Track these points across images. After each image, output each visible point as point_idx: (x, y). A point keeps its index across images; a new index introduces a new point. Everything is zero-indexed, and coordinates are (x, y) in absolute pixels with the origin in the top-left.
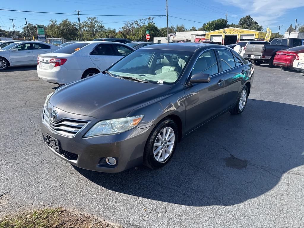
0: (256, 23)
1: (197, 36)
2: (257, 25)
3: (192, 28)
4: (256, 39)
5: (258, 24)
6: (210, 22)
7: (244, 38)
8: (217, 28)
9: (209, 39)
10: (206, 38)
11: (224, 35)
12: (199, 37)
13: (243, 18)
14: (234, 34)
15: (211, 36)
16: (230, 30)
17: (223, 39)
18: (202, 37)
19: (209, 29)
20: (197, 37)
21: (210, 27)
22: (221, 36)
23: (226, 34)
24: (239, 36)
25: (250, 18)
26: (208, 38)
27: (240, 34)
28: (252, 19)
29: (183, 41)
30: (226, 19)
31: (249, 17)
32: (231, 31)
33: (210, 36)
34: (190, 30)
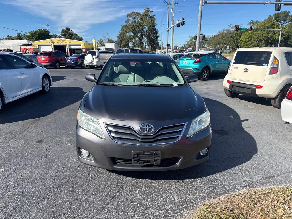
0: (76, 35)
1: (22, 45)
2: (77, 36)
3: (7, 36)
4: (84, 48)
5: (79, 36)
6: (31, 31)
7: (73, 47)
8: (41, 37)
9: (37, 49)
10: (33, 48)
11: (53, 44)
12: (25, 47)
13: (63, 29)
14: (62, 44)
15: (39, 45)
16: (57, 40)
17: (52, 49)
18: (27, 46)
19: (32, 39)
20: (22, 47)
21: (32, 36)
22: (50, 45)
23: (55, 44)
24: (68, 46)
25: (70, 30)
26: (35, 48)
27: (68, 44)
28: (71, 31)
29: (4, 50)
30: (47, 30)
31: (68, 29)
32: (59, 41)
33: (37, 46)
34: (5, 39)
